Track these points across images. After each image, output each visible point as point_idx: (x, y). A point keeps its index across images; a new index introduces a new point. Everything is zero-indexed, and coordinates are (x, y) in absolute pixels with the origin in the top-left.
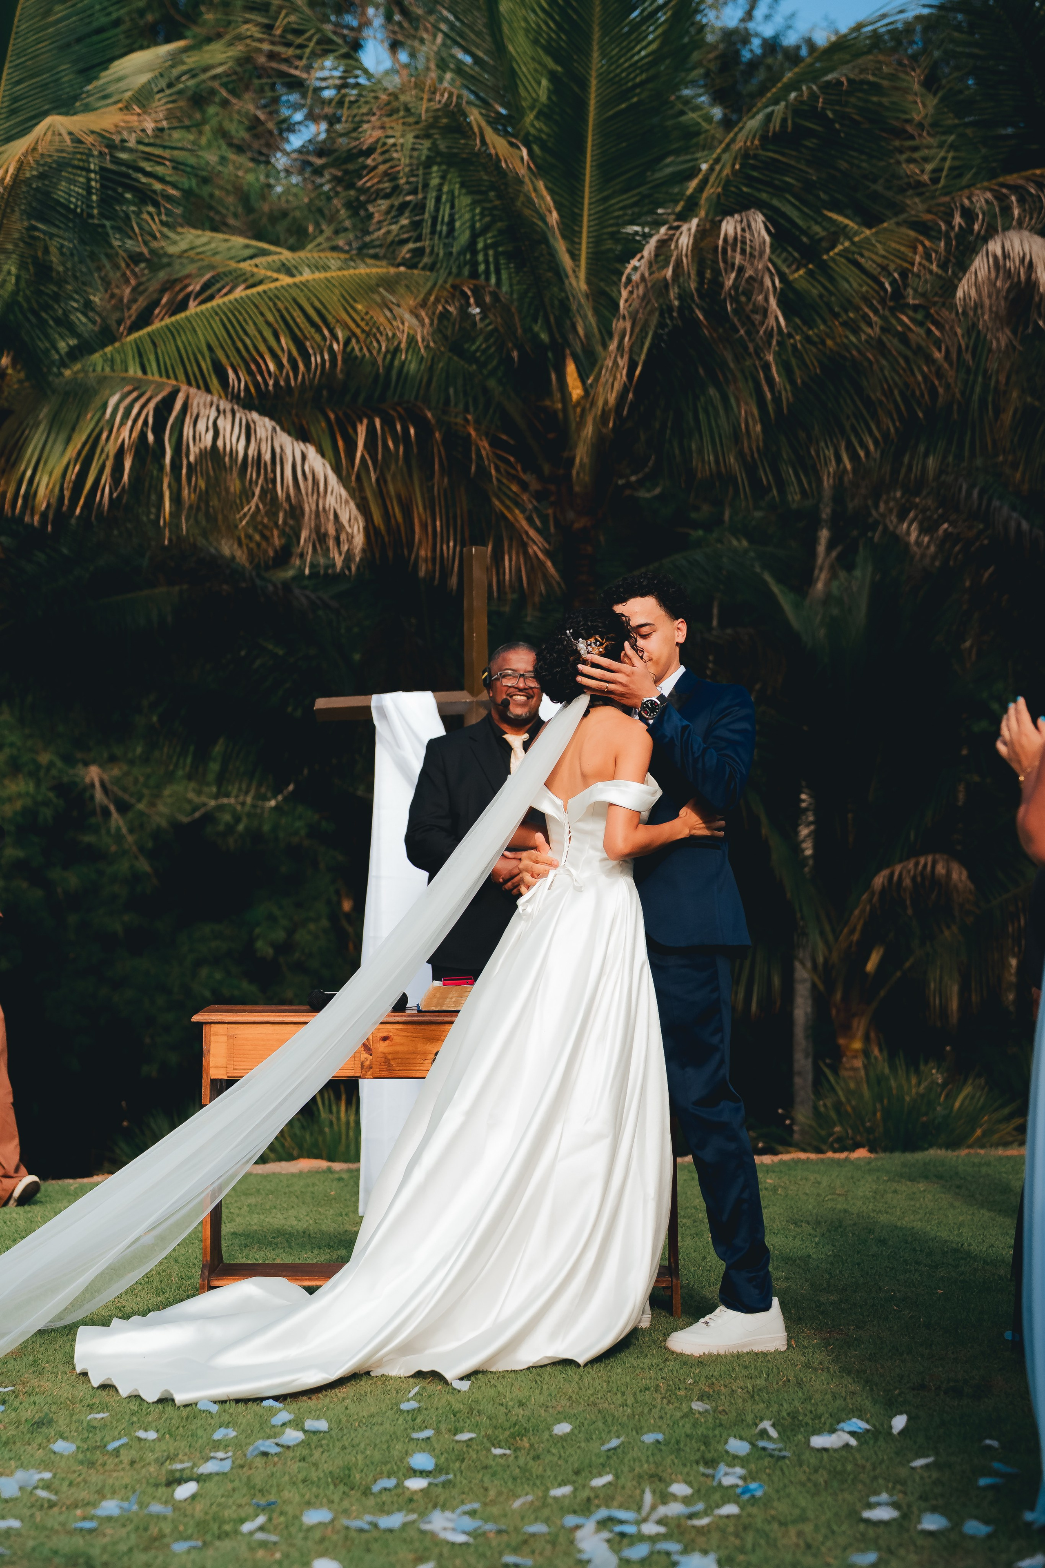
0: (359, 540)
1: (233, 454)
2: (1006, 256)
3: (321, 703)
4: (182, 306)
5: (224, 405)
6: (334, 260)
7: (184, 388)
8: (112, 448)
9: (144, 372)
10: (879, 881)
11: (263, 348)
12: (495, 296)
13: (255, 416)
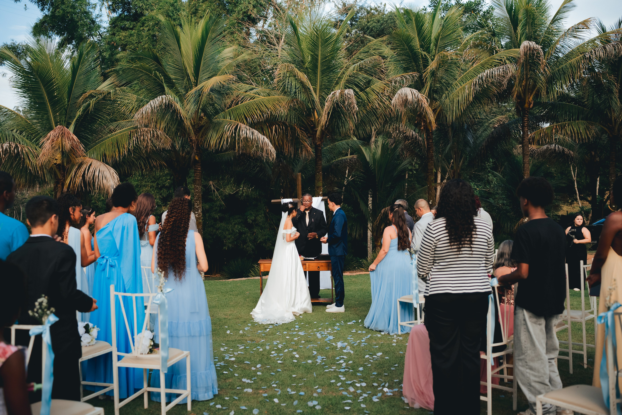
0: (275, 155)
1: (250, 138)
2: (402, 94)
3: (273, 201)
4: (237, 104)
5: (248, 127)
6: (268, 91)
7: (239, 123)
8: (226, 136)
9: (231, 119)
10: (383, 211)
11: (254, 113)
12: (300, 102)
13: (254, 130)
